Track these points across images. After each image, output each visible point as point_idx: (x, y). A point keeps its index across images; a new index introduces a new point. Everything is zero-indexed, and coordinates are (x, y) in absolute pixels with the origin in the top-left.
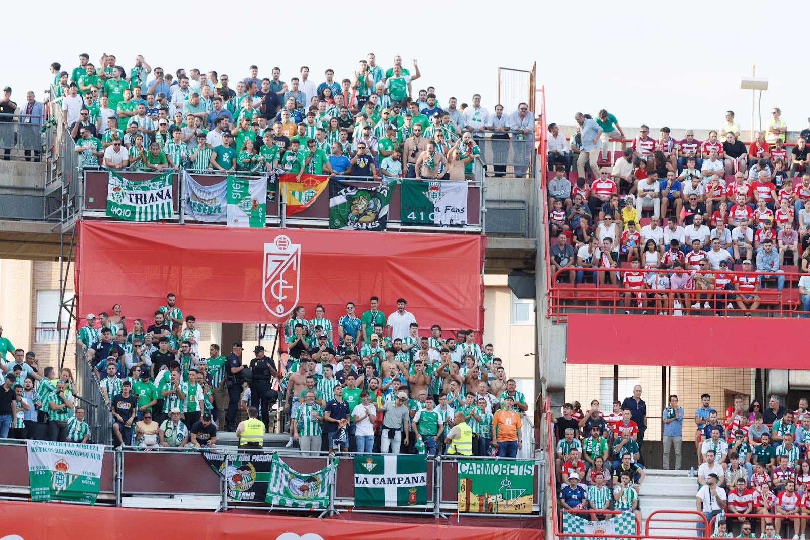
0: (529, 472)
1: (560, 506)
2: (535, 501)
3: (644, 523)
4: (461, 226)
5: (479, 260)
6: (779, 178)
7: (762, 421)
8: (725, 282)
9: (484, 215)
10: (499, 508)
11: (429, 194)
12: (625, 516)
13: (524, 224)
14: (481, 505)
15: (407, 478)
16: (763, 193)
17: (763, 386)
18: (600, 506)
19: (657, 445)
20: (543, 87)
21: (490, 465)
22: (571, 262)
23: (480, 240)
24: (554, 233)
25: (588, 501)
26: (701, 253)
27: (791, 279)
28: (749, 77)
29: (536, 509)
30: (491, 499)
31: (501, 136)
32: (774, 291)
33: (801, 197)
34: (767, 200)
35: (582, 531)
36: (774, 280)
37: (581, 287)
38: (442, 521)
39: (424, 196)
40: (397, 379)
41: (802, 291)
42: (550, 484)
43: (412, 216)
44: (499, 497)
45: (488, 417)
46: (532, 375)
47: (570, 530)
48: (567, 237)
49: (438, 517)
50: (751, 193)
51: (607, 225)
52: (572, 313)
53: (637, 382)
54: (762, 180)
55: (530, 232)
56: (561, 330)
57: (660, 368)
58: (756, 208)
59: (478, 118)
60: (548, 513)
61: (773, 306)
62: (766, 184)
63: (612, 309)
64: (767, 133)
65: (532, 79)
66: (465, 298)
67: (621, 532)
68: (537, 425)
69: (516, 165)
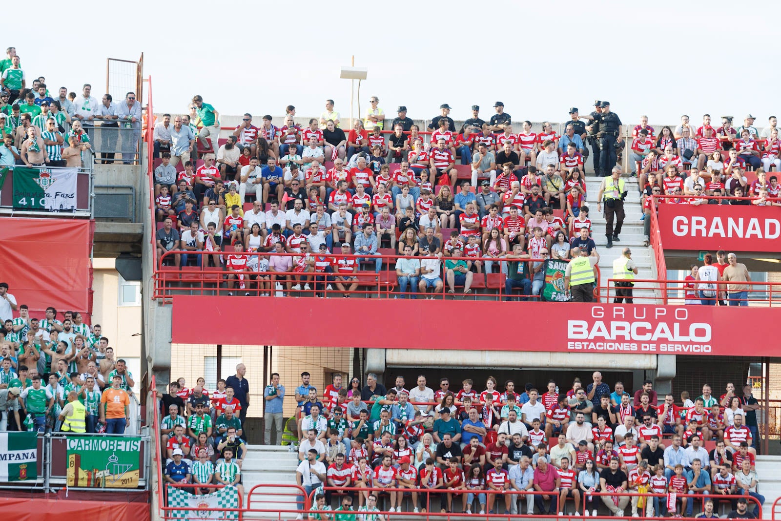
0: (135, 448)
1: (165, 481)
2: (141, 476)
3: (246, 497)
4: (70, 211)
5: (88, 243)
6: (376, 164)
7: (360, 398)
8: (325, 264)
9: (93, 200)
10: (107, 483)
11: (40, 180)
12: (228, 490)
13: (131, 209)
14: (89, 480)
15: (18, 455)
16: (361, 179)
17: (361, 364)
18: (203, 480)
19: (259, 421)
20: (150, 77)
21: (98, 442)
22: (176, 245)
23: (88, 225)
24: (160, 218)
25: (193, 475)
26: (302, 237)
27: (388, 262)
28: (349, 67)
29: (142, 484)
30: (99, 474)
31: (111, 124)
32: (371, 273)
33: (398, 182)
34: (365, 185)
35: (186, 504)
36: (372, 262)
37: (185, 269)
38: (51, 495)
39: (35, 182)
40: (8, 359)
41: (399, 273)
42: (156, 459)
43: (23, 202)
44: (106, 473)
45: (96, 395)
46: (139, 354)
47: (174, 503)
48: (173, 221)
49: (47, 491)
50: (349, 179)
51: (212, 210)
52: (177, 295)
53: (239, 361)
54: (361, 166)
55: (137, 217)
56: (167, 311)
57: (262, 348)
58: (355, 193)
59: (87, 107)
60: (153, 488)
61: (370, 288)
62: (364, 170)
63: (216, 291)
64: (366, 120)
65: (139, 69)
66: (75, 281)
67: (224, 506)
68: (143, 403)
69: (124, 152)
